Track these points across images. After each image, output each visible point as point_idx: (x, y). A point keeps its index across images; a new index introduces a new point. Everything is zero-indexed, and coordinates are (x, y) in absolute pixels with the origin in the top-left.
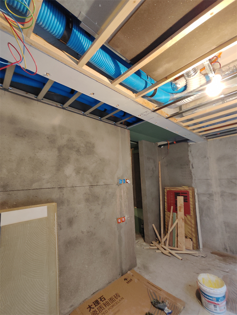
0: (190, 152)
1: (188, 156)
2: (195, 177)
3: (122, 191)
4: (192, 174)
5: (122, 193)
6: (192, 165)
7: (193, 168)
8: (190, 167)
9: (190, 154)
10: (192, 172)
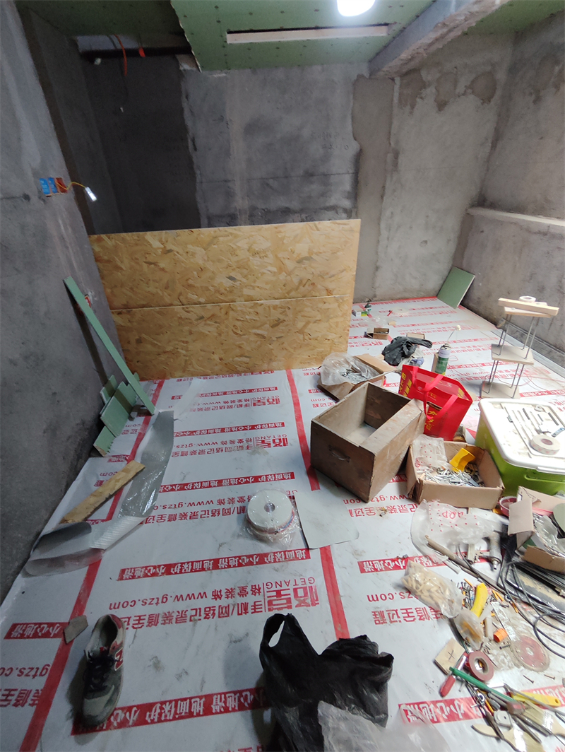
0: (187, 97)
1: (182, 110)
2: (200, 174)
3: (60, 222)
4: (195, 167)
5: (62, 228)
6: (193, 141)
7: (196, 149)
8: (187, 147)
9: (185, 105)
10: (195, 160)
